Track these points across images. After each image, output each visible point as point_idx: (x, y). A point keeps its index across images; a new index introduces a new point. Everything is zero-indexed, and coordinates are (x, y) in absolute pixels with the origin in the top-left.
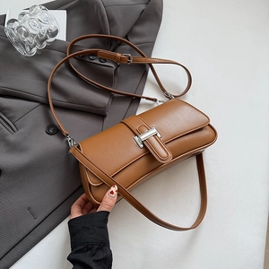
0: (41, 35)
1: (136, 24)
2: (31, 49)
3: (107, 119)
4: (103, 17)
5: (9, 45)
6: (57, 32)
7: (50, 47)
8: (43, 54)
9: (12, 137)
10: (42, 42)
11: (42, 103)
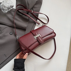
0: (9, 7)
1: (35, 5)
2: (6, 11)
4: (26, 3)
6: (13, 6)
7: (11, 10)
11: (9, 26)
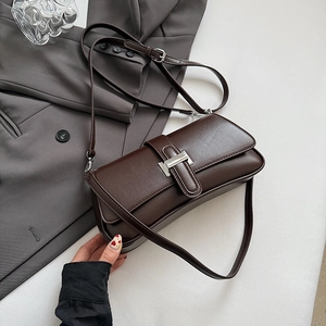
1: (174, 11)
2: (42, 36)
3: (130, 127)
5: (16, 30)
7: (66, 35)
8: (57, 43)
9: (14, 142)
10: (56, 28)
11: (53, 104)
